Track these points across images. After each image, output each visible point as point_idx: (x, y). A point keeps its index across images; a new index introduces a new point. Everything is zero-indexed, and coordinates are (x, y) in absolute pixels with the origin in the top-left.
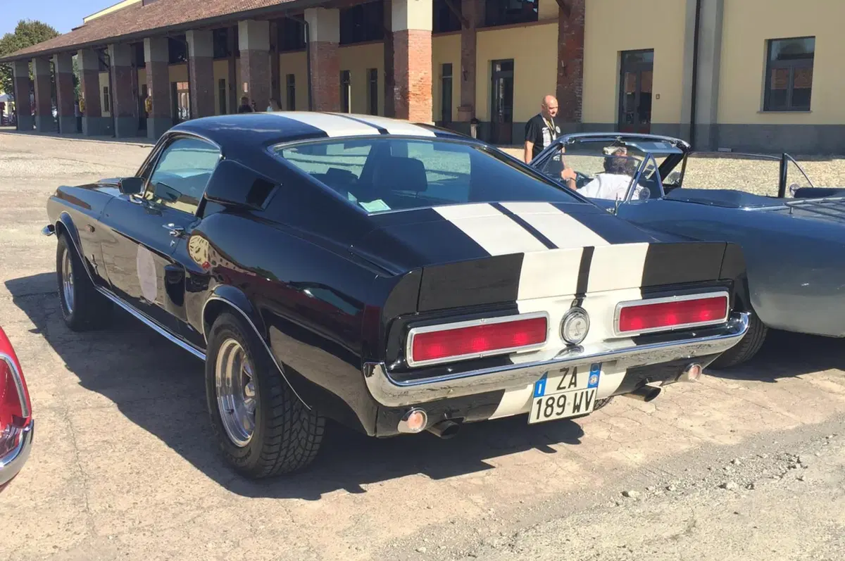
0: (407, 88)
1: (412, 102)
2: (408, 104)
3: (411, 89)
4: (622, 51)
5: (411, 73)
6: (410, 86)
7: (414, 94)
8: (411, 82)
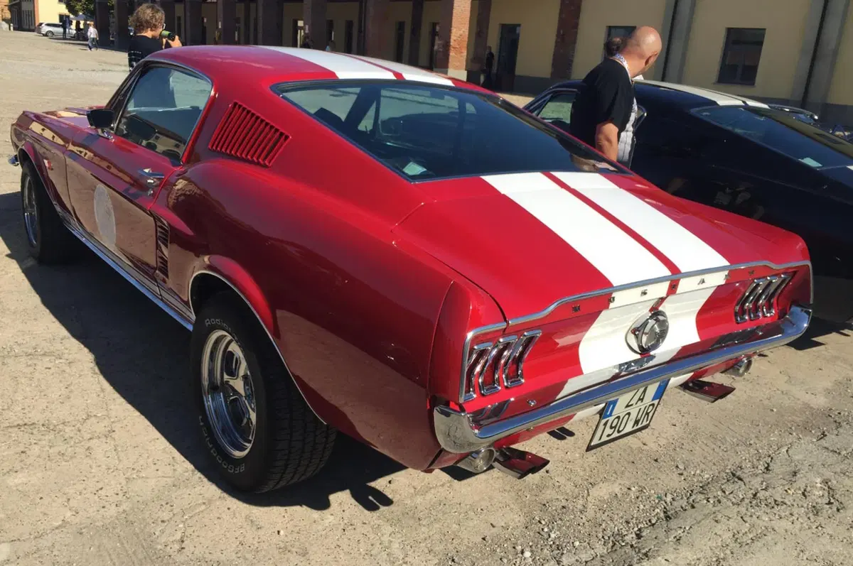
0: (450, 42)
1: (452, 54)
2: (449, 55)
3: (452, 43)
4: (610, 27)
5: (454, 30)
6: (452, 40)
7: (454, 48)
8: (453, 37)
